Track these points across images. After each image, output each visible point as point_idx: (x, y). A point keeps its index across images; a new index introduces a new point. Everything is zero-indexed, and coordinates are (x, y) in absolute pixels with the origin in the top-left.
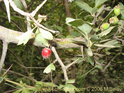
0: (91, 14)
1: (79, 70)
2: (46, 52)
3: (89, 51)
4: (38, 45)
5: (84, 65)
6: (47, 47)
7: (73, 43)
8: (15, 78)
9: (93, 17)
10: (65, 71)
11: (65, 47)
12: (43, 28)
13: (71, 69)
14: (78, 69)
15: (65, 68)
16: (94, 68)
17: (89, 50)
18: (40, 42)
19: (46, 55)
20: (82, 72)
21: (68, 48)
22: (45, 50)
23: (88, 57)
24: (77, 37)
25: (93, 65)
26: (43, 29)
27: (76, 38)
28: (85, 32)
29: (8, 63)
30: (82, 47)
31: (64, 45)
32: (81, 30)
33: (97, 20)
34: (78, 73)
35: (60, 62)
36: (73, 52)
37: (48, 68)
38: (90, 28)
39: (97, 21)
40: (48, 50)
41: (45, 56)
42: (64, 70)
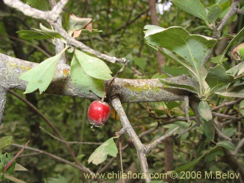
0: (207, 23)
1: (181, 149)
2: (98, 111)
3: (203, 108)
4: (80, 94)
5: (192, 138)
6: (101, 99)
7: (165, 89)
8: (50, 164)
9: (212, 28)
10: (143, 157)
11: (146, 98)
12: (85, 50)
13: (165, 146)
14: (179, 148)
15: (143, 150)
16: (216, 147)
17: (204, 106)
18: (83, 87)
19: (97, 119)
20: (188, 153)
21: (154, 100)
22: (94, 105)
23: (202, 123)
24: (174, 76)
25: (213, 141)
26: (85, 52)
27: (173, 78)
28: (194, 62)
29: (38, 135)
30: (187, 99)
31: (144, 94)
32: (183, 56)
33: (221, 36)
34: (179, 156)
35: (133, 136)
36: (167, 110)
37: (100, 151)
38: (205, 51)
39: (221, 38)
40: (103, 105)
41: (94, 121)
42: (141, 155)
